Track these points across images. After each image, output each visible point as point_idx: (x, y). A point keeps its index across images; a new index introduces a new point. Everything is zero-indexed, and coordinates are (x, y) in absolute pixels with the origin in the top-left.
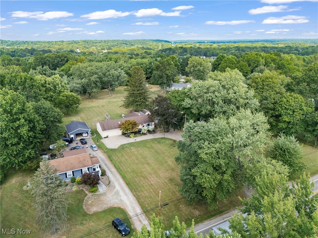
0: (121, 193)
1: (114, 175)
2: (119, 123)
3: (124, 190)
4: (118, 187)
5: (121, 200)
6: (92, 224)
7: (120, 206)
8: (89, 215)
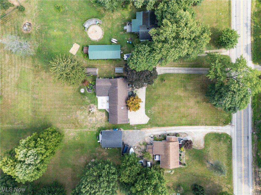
0: (197, 130)
1: (179, 129)
2: (122, 108)
3: (195, 129)
4: (191, 131)
5: (202, 132)
6: (210, 148)
7: (205, 134)
8: (204, 148)
